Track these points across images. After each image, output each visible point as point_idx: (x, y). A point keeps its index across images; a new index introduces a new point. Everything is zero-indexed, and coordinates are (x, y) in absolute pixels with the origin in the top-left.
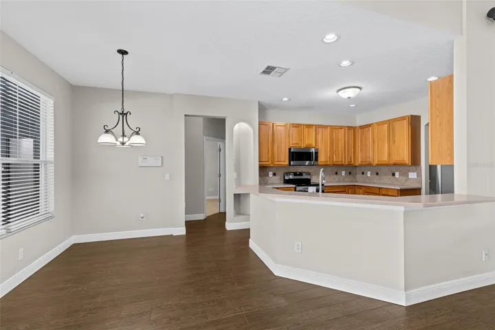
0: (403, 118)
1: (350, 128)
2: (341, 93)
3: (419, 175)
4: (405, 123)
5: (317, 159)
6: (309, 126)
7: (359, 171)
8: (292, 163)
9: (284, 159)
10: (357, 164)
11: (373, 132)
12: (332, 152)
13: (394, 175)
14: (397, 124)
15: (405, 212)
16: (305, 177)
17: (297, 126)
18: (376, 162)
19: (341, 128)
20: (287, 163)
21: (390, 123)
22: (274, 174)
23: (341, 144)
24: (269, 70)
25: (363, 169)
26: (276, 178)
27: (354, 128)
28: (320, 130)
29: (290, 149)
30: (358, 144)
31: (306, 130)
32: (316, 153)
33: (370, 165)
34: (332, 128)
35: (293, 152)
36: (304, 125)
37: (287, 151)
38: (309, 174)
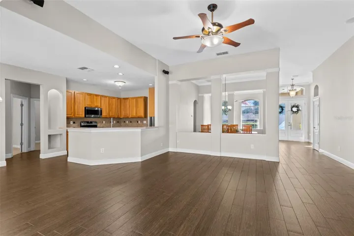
0: (141, 97)
1: (118, 98)
2: (116, 83)
3: (147, 122)
4: (142, 99)
5: (101, 114)
6: (97, 95)
7: (122, 120)
8: (87, 116)
9: (82, 114)
10: (122, 117)
11: (129, 102)
12: (109, 111)
13: (138, 122)
14: (139, 99)
15: (141, 132)
16: (93, 124)
17: (90, 95)
18: (130, 116)
19: (114, 98)
20: (84, 116)
21: (137, 98)
22: (74, 123)
23: (114, 106)
24: (83, 68)
25: (124, 120)
26: (75, 125)
27: (120, 99)
28: (103, 98)
29: (85, 108)
30: (122, 107)
31: (95, 97)
32: (101, 111)
33: (128, 118)
34: (110, 98)
35: (87, 110)
36: (94, 95)
37: (84, 109)
38: (96, 122)
